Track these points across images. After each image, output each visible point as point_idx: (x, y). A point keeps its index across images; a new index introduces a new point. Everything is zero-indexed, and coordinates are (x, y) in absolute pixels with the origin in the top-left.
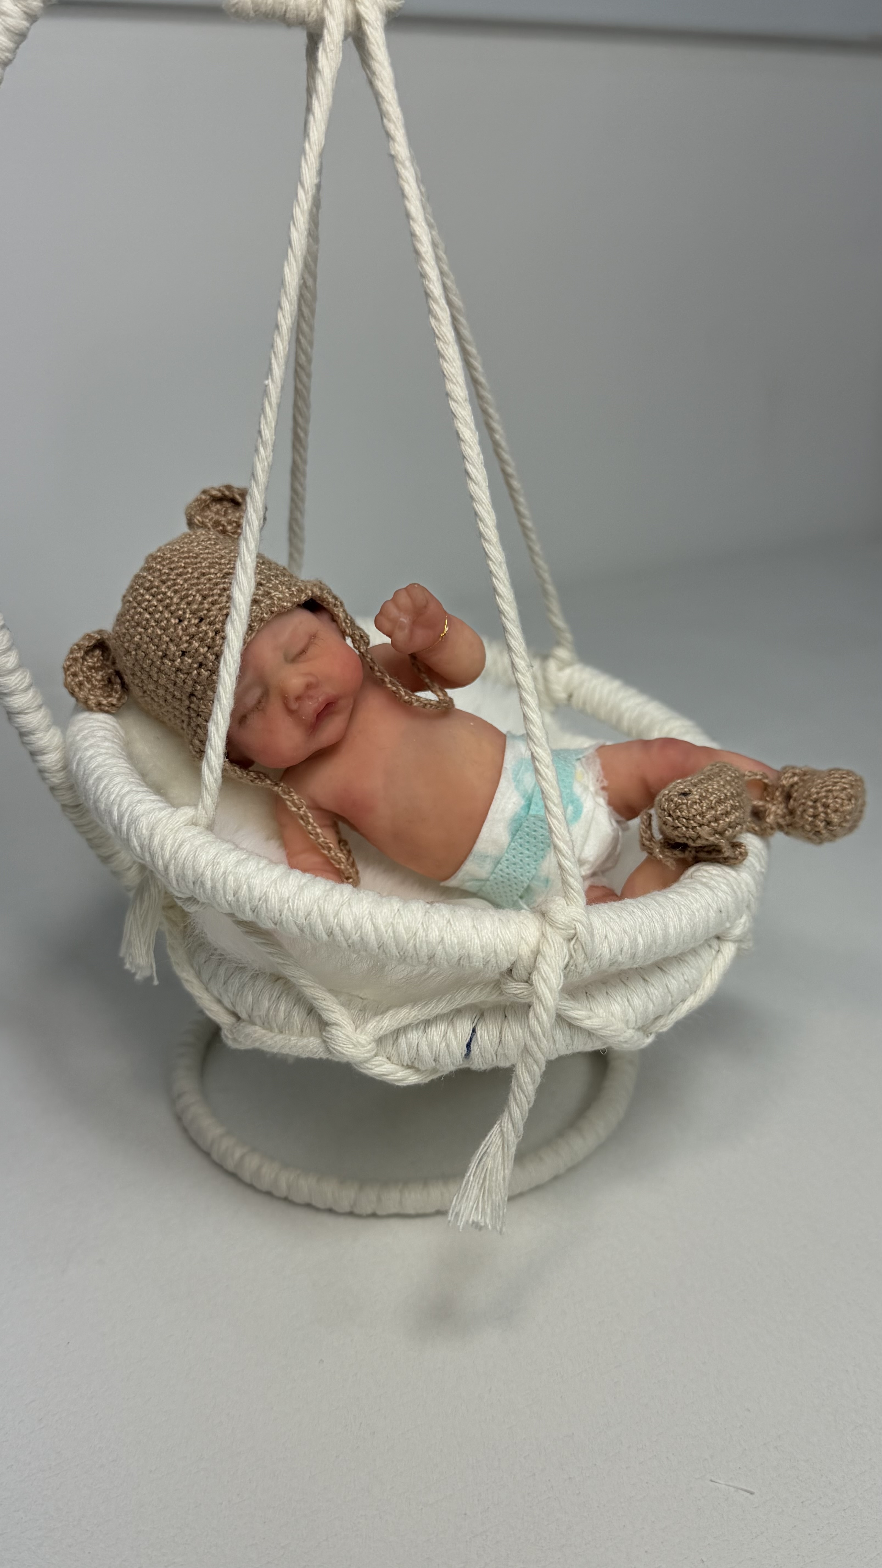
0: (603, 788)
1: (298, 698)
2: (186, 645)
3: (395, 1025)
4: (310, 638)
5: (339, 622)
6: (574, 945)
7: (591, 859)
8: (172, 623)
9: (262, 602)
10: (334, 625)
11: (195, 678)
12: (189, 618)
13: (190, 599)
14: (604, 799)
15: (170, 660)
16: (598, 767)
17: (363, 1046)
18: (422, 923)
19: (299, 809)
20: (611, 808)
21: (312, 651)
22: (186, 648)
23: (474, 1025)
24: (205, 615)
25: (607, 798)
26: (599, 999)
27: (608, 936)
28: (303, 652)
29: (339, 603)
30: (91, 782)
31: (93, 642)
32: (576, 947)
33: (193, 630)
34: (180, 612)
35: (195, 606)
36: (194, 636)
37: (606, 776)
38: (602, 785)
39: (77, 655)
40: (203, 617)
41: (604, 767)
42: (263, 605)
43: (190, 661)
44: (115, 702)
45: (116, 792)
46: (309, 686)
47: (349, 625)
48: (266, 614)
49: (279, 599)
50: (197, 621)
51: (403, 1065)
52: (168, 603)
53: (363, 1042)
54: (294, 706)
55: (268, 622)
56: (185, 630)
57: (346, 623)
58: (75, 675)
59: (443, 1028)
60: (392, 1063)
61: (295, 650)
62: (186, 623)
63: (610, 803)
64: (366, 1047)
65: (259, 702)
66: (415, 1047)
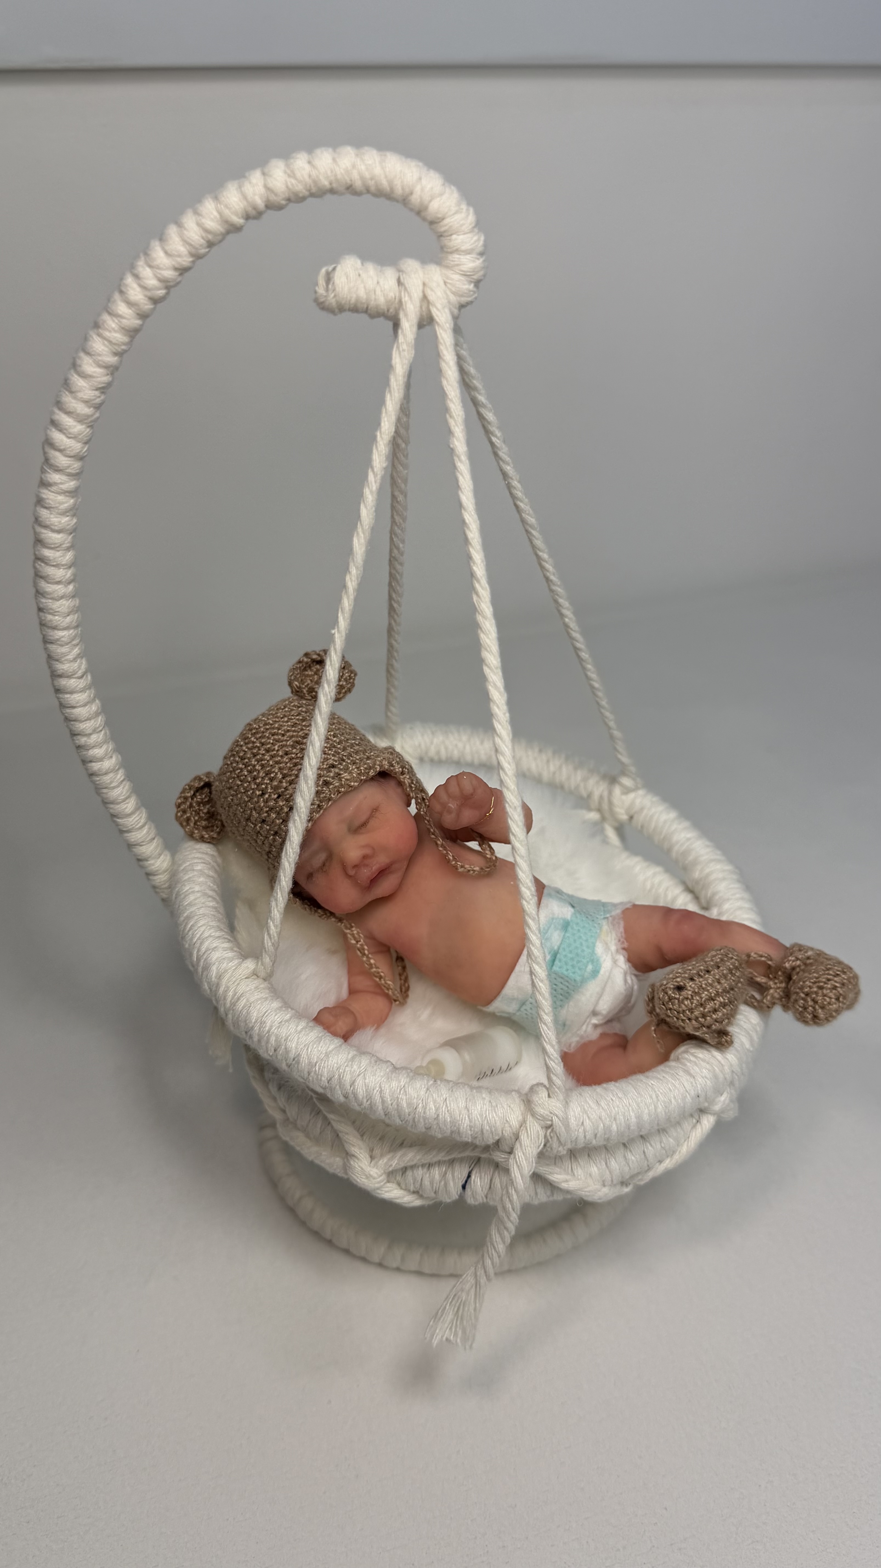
0: (624, 949)
1: (355, 866)
2: (266, 815)
3: (402, 1165)
4: (373, 812)
5: (405, 787)
6: (550, 1133)
7: (604, 1012)
8: (256, 794)
9: (331, 784)
10: (399, 790)
11: (271, 842)
12: (270, 793)
13: (272, 775)
14: (624, 957)
15: (253, 824)
16: (622, 929)
17: (374, 1178)
18: (423, 1100)
19: (357, 942)
20: (630, 964)
21: (372, 823)
22: (265, 817)
23: (471, 1169)
24: (283, 792)
25: (626, 956)
26: (579, 1160)
27: (585, 1123)
28: (364, 824)
29: (406, 770)
30: (182, 919)
31: (202, 784)
32: (552, 1135)
33: (272, 803)
34: (263, 786)
35: (275, 783)
36: (272, 809)
37: (627, 939)
38: (623, 946)
39: (187, 794)
40: (281, 793)
41: (627, 930)
42: (331, 787)
43: (268, 827)
44: (215, 836)
45: (198, 936)
46: (365, 857)
47: (414, 789)
48: (334, 795)
49: (347, 780)
50: (276, 796)
51: (409, 1191)
52: (255, 775)
53: (375, 1175)
54: (352, 872)
55: (335, 801)
56: (266, 801)
57: (411, 787)
58: (184, 812)
59: (444, 1169)
60: (401, 1188)
61: (357, 823)
62: (267, 796)
63: (629, 960)
64: (377, 1179)
65: (324, 865)
66: (420, 1181)
